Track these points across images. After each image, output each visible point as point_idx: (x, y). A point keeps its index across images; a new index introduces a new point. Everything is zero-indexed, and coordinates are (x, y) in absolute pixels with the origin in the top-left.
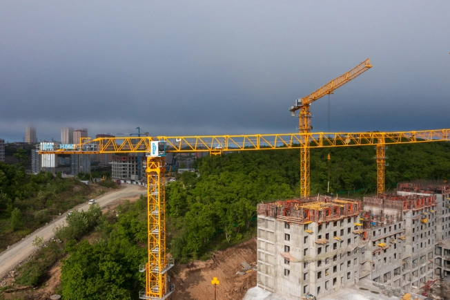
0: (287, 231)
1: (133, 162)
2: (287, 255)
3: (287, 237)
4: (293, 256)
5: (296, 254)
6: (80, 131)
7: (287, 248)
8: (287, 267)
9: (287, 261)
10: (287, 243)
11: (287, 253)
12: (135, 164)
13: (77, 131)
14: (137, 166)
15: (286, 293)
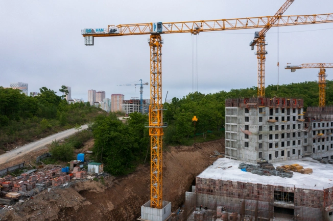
0: (247, 115)
1: (137, 104)
2: (247, 132)
3: (247, 119)
4: (251, 131)
5: (254, 130)
6: (101, 92)
7: (247, 127)
8: (247, 140)
9: (247, 136)
10: (247, 123)
11: (247, 131)
12: (139, 105)
13: (98, 92)
14: (140, 107)
15: (246, 159)
